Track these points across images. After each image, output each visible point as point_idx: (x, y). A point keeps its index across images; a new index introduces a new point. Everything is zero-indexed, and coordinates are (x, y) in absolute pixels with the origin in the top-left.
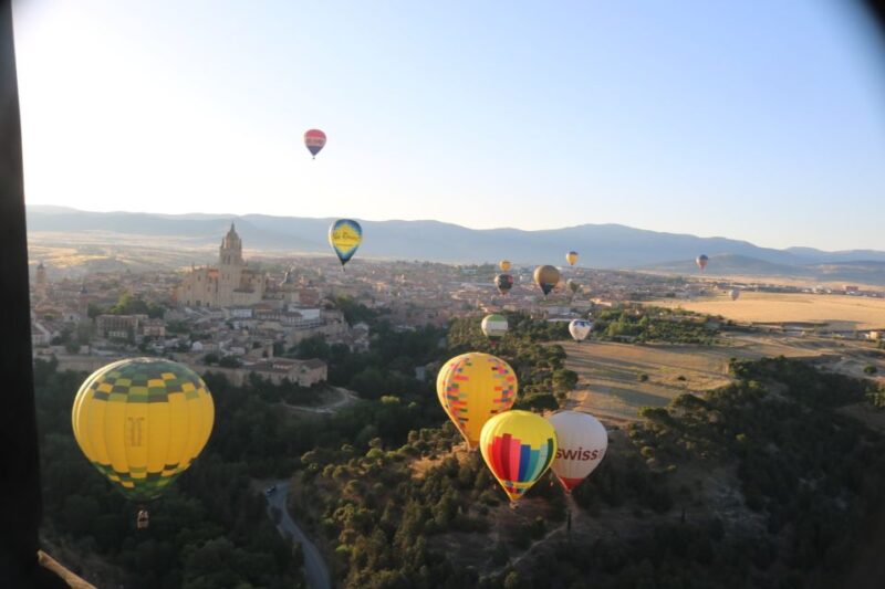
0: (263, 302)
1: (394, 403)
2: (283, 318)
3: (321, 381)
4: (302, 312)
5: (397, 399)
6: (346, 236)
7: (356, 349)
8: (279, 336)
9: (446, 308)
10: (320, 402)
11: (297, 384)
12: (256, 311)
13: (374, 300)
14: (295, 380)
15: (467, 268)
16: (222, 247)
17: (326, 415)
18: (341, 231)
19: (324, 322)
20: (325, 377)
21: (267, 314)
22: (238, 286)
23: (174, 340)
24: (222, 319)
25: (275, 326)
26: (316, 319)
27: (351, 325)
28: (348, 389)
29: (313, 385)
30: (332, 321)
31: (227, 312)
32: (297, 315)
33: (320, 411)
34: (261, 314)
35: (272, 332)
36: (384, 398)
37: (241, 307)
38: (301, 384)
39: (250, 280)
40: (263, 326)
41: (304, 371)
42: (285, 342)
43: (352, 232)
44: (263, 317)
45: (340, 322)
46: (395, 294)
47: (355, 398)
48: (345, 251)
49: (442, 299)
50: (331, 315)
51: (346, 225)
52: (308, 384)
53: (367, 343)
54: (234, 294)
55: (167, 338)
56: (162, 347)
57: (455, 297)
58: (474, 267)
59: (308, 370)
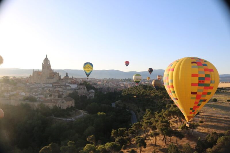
0: (57, 82)
1: (103, 115)
2: (64, 87)
3: (72, 107)
4: (71, 85)
5: (105, 114)
6: (88, 67)
7: (90, 98)
8: (61, 93)
9: (119, 88)
10: (69, 116)
11: (60, 108)
12: (54, 85)
13: (97, 86)
14: (60, 106)
15: (123, 79)
16: (43, 63)
17: (72, 121)
18: (87, 66)
19: (79, 89)
20: (74, 105)
21: (57, 85)
22: (48, 77)
23: (15, 92)
24: (40, 87)
25: (60, 89)
26: (76, 88)
27: (88, 91)
28: (84, 111)
29: (67, 108)
30: (82, 88)
31: (43, 85)
32: (69, 86)
33: (69, 120)
34: (56, 85)
35: (59, 91)
36: (99, 113)
37: (49, 83)
38: (62, 108)
39: (54, 75)
40: (55, 89)
41: (63, 102)
42: (63, 95)
43: (90, 66)
44: (56, 86)
45: (84, 89)
46: (104, 85)
47: (87, 114)
48: (88, 72)
49: (118, 86)
50: (81, 87)
51: (88, 64)
52: (65, 108)
53: (93, 95)
54: (47, 79)
55: (12, 91)
56: (8, 95)
57: (122, 85)
58: (126, 79)
59: (65, 102)
